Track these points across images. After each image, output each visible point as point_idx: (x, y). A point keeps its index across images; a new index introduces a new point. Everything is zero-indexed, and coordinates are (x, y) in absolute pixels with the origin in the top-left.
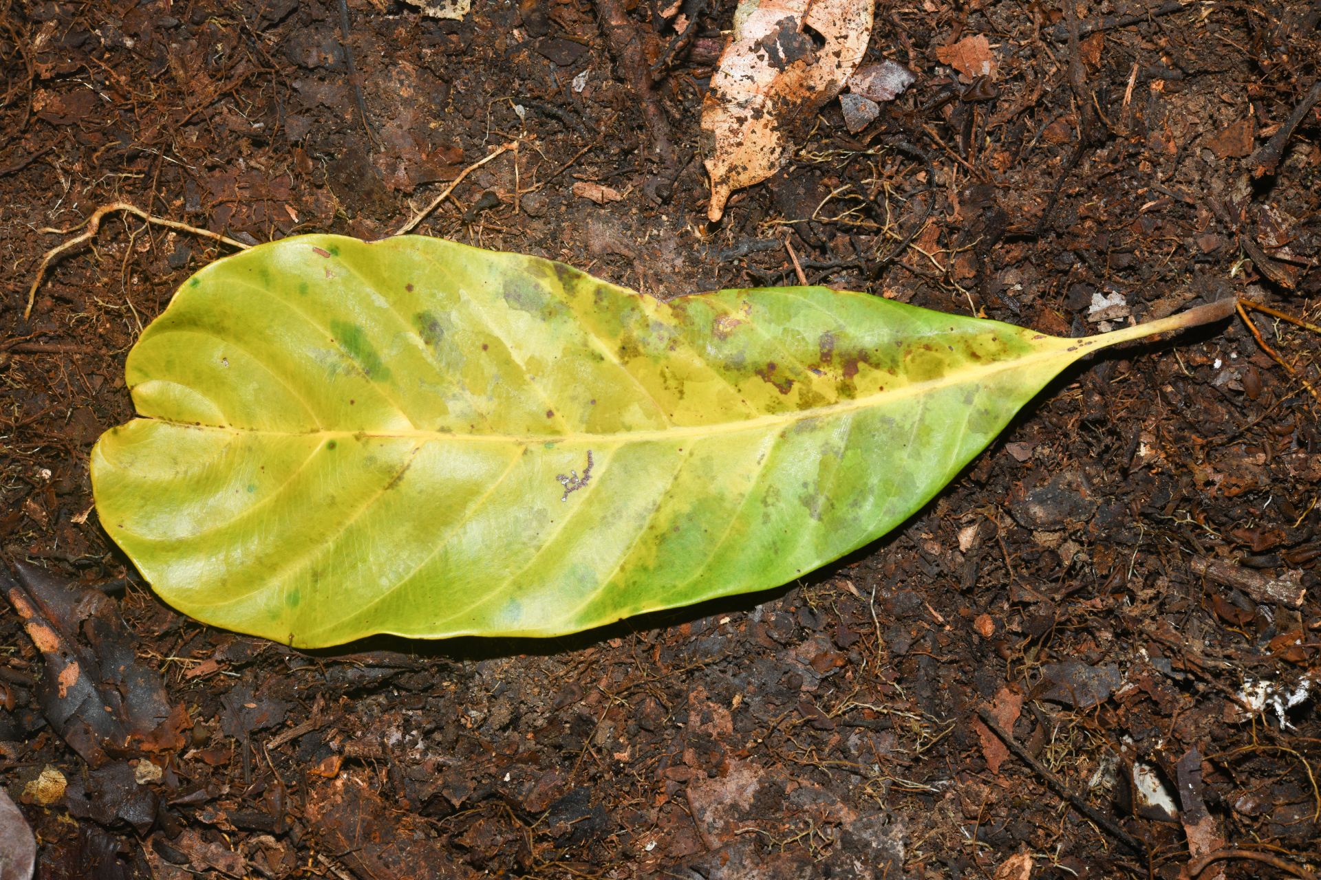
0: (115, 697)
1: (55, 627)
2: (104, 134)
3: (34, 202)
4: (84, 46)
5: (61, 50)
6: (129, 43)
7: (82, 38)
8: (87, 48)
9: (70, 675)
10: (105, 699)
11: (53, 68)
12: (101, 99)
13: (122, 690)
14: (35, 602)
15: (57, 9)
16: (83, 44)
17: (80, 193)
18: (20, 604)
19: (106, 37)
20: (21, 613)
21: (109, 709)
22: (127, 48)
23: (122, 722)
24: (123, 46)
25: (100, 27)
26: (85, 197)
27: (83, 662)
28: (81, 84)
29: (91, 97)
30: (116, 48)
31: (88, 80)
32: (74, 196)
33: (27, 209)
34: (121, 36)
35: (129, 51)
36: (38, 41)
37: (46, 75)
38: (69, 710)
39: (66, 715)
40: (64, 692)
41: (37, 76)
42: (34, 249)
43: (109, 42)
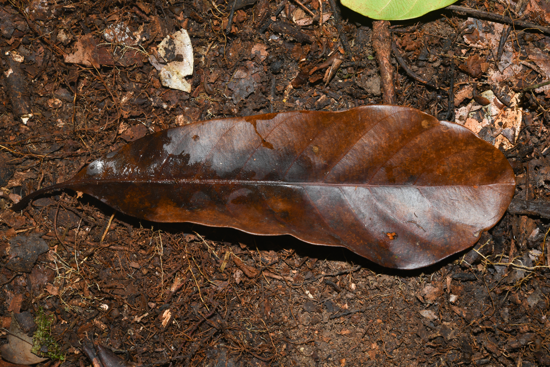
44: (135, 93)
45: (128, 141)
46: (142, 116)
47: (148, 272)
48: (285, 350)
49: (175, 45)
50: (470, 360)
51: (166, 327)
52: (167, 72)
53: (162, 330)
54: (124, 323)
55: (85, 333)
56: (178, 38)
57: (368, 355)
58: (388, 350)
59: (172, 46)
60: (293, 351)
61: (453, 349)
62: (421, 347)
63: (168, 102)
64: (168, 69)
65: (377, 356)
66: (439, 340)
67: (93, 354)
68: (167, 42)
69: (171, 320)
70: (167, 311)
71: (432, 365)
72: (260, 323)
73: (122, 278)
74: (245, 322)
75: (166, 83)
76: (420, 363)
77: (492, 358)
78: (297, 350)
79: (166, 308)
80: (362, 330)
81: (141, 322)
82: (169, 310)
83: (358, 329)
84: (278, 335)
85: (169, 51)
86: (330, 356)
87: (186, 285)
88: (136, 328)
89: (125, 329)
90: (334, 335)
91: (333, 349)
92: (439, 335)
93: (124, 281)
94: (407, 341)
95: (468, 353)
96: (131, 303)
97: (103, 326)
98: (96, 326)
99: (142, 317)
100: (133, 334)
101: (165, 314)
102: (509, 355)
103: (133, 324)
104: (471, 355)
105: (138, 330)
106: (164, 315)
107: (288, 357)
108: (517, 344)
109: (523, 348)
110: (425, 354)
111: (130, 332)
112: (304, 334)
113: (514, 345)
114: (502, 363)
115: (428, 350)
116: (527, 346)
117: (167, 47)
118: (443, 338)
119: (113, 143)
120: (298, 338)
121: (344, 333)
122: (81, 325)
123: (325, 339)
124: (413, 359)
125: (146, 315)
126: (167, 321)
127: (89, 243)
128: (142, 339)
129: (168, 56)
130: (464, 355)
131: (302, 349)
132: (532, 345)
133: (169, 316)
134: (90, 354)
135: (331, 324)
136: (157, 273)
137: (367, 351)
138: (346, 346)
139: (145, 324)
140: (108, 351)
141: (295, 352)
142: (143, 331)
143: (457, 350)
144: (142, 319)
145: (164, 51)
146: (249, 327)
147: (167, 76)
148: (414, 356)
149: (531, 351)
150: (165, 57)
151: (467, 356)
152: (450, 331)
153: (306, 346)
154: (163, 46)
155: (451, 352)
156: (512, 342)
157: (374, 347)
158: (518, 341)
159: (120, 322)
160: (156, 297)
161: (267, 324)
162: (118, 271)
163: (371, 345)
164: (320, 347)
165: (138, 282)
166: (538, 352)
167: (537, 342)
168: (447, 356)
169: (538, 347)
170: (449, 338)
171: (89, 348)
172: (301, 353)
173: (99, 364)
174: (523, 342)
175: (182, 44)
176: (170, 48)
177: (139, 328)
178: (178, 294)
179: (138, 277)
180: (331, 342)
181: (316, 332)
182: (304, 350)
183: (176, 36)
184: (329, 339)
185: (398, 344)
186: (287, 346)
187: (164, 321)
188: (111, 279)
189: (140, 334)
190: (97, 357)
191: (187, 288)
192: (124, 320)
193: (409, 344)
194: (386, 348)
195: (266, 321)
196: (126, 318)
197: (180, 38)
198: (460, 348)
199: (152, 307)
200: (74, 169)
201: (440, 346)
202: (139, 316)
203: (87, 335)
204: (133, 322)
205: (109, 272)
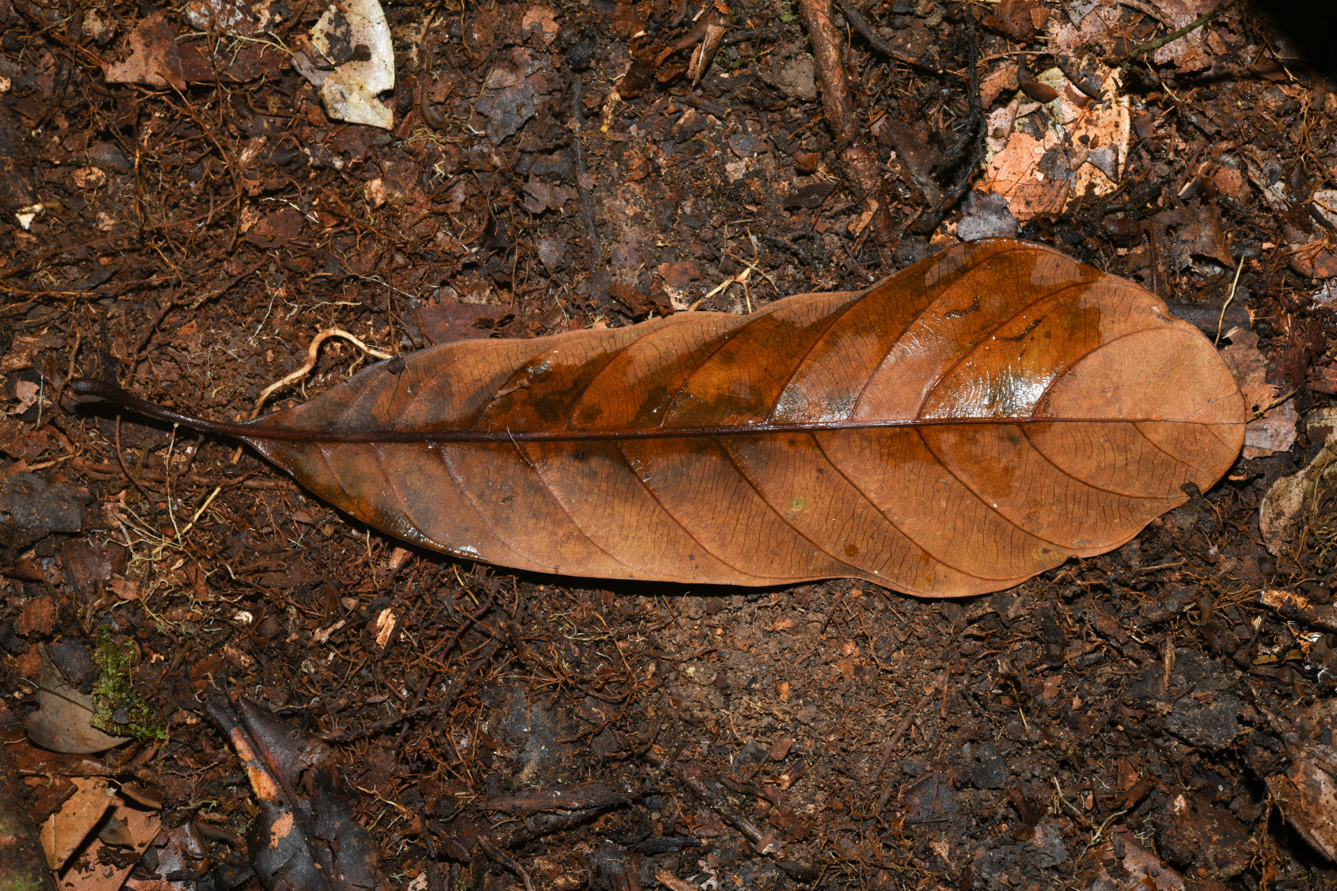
0: (327, 854)
1: (273, 774)
2: (313, 258)
3: (235, 328)
4: (294, 165)
5: (267, 166)
6: (338, 164)
7: (289, 156)
8: (294, 167)
9: (283, 826)
10: (315, 857)
11: (261, 184)
12: (307, 221)
13: (335, 847)
14: (256, 744)
15: (266, 124)
16: (289, 163)
17: (282, 318)
18: (240, 745)
19: (314, 156)
20: (240, 755)
21: (319, 866)
22: (335, 170)
23: (331, 881)
24: (332, 168)
25: (311, 146)
26: (287, 323)
27: (297, 813)
28: (287, 205)
29: (299, 218)
30: (324, 168)
31: (294, 200)
32: (276, 322)
33: (228, 335)
34: (331, 156)
35: (338, 172)
36: (244, 157)
37: (254, 192)
38: (277, 863)
39: (274, 868)
40: (275, 843)
41: (245, 192)
42: (234, 376)
43: (318, 162)
44: (269, 139)
45: (262, 246)
46: (290, 189)
47: (336, 532)
48: (654, 675)
49: (349, 25)
50: (1061, 658)
51: (386, 647)
52: (336, 88)
53: (378, 656)
54: (291, 649)
55: (206, 678)
56: (355, 9)
57: (837, 669)
58: (880, 653)
59: (343, 29)
60: (672, 676)
61: (1021, 640)
62: (951, 643)
63: (345, 155)
64: (339, 81)
65: (858, 670)
66: (991, 622)
67: (230, 719)
68: (330, 22)
69: (397, 630)
70: (384, 613)
71: (980, 678)
72: (594, 621)
73: (279, 550)
74: (559, 623)
75: (336, 110)
76: (952, 676)
77: (1108, 651)
78: (681, 675)
79: (384, 607)
80: (820, 616)
81: (329, 642)
82: (389, 610)
83: (810, 616)
84: (636, 645)
85: (338, 39)
86: (754, 680)
88: (320, 658)
89: (295, 662)
90: (759, 634)
91: (759, 664)
92: (990, 610)
93: (283, 555)
94: (921, 630)
95: (1056, 643)
96: (303, 603)
97: (245, 660)
98: (229, 660)
99: (330, 630)
100: (313, 670)
101: (381, 620)
102: (1146, 639)
103: (311, 648)
104: (1063, 649)
105: (323, 661)
106: (379, 621)
107: (661, 690)
108: (1160, 612)
109: (1175, 620)
110: (963, 655)
111: (306, 666)
112: (692, 637)
113: (1155, 615)
114: (1131, 658)
115: (968, 645)
116: (1183, 615)
117: (331, 31)
118: (998, 615)
119: (230, 254)
120: (680, 647)
121: (780, 625)
122: (196, 660)
123: (739, 645)
124: (936, 669)
125: (340, 625)
126: (388, 634)
127: (196, 478)
128: (335, 679)
129: (335, 52)
130: (1048, 648)
131: (691, 670)
132: (1195, 613)
133: (392, 622)
134: (223, 721)
135: (749, 610)
136: (354, 532)
137: (834, 661)
138: (788, 656)
139: (338, 646)
140: (263, 713)
141: (676, 679)
142: (334, 663)
143: (1030, 639)
144: (330, 635)
145: (327, 42)
146: (570, 632)
147: (338, 97)
148: (939, 663)
149: (1192, 627)
150: (330, 53)
151: (1055, 650)
152: (1012, 601)
153: (699, 663)
154: (322, 31)
155: (1018, 646)
156: (1151, 610)
157: (849, 652)
158: (1163, 605)
159: (283, 646)
160: (359, 583)
161: (610, 623)
162: (268, 534)
163: (841, 646)
164: (730, 663)
165: (314, 555)
166: (1208, 625)
167: (1204, 603)
168: (1011, 657)
169: (1206, 615)
170: (1012, 615)
171: (219, 708)
172: (689, 680)
173: (246, 740)
174: (1173, 606)
175: (365, 21)
176: (338, 34)
177: (326, 657)
178: (407, 574)
179: (313, 545)
180: (753, 650)
181: (719, 631)
182: (697, 671)
183: (350, 5)
184: (750, 642)
185: (902, 639)
186: (658, 666)
187: (381, 634)
188: (253, 554)
189: (328, 668)
190: (240, 726)
192: (294, 641)
193: (926, 637)
194: (877, 650)
195: (606, 616)
196: (294, 636)
197: (360, 8)
198: (1038, 634)
199: (351, 609)
200: (147, 319)
201: (994, 635)
202: (324, 629)
203: (212, 681)
204: (311, 643)
205: (247, 538)
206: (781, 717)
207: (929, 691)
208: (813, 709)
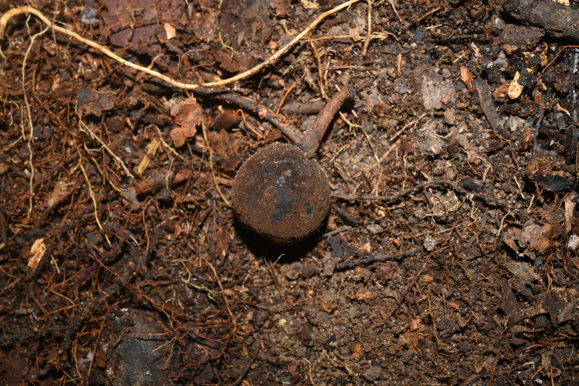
47: (10, 170)
48: (251, 322)
51: (37, 270)
53: (29, 276)
57: (404, 340)
58: (441, 333)
60: (267, 324)
61: (566, 340)
62: (505, 333)
65: (421, 343)
66: (542, 321)
69: (47, 258)
70: (38, 242)
72: (207, 270)
74: (180, 266)
76: (500, 361)
78: (273, 324)
79: (37, 237)
80: (394, 294)
82: (42, 240)
83: (387, 291)
84: (240, 296)
86: (333, 339)
87: (75, 195)
90: (343, 300)
91: (339, 324)
92: (542, 311)
94: (479, 318)
101: (34, 248)
106: (33, 248)
107: (255, 335)
110: (512, 346)
112: (287, 293)
118: (549, 316)
120: (277, 301)
121: (361, 296)
123: (325, 307)
124: (488, 354)
126: (39, 260)
131: (282, 322)
133: (42, 251)
135: (338, 278)
136: (26, 171)
137: (402, 333)
138: (365, 321)
141: (270, 327)
146: (186, 277)
148: (491, 348)
152: (562, 305)
153: (290, 317)
155: (562, 344)
157: (415, 327)
160: (20, 215)
161: (221, 273)
163: (410, 321)
164: (314, 321)
168: (554, 351)
170: (561, 320)
172: (280, 330)
178: (63, 211)
180: (337, 312)
181: (311, 292)
182: (287, 324)
184: (334, 306)
185: (463, 325)
186: (255, 315)
187: (32, 259)
191: (80, 201)
193: (483, 325)
194: (439, 330)
195: (218, 268)
206: (351, 372)
207: (478, 370)
208: (378, 370)
